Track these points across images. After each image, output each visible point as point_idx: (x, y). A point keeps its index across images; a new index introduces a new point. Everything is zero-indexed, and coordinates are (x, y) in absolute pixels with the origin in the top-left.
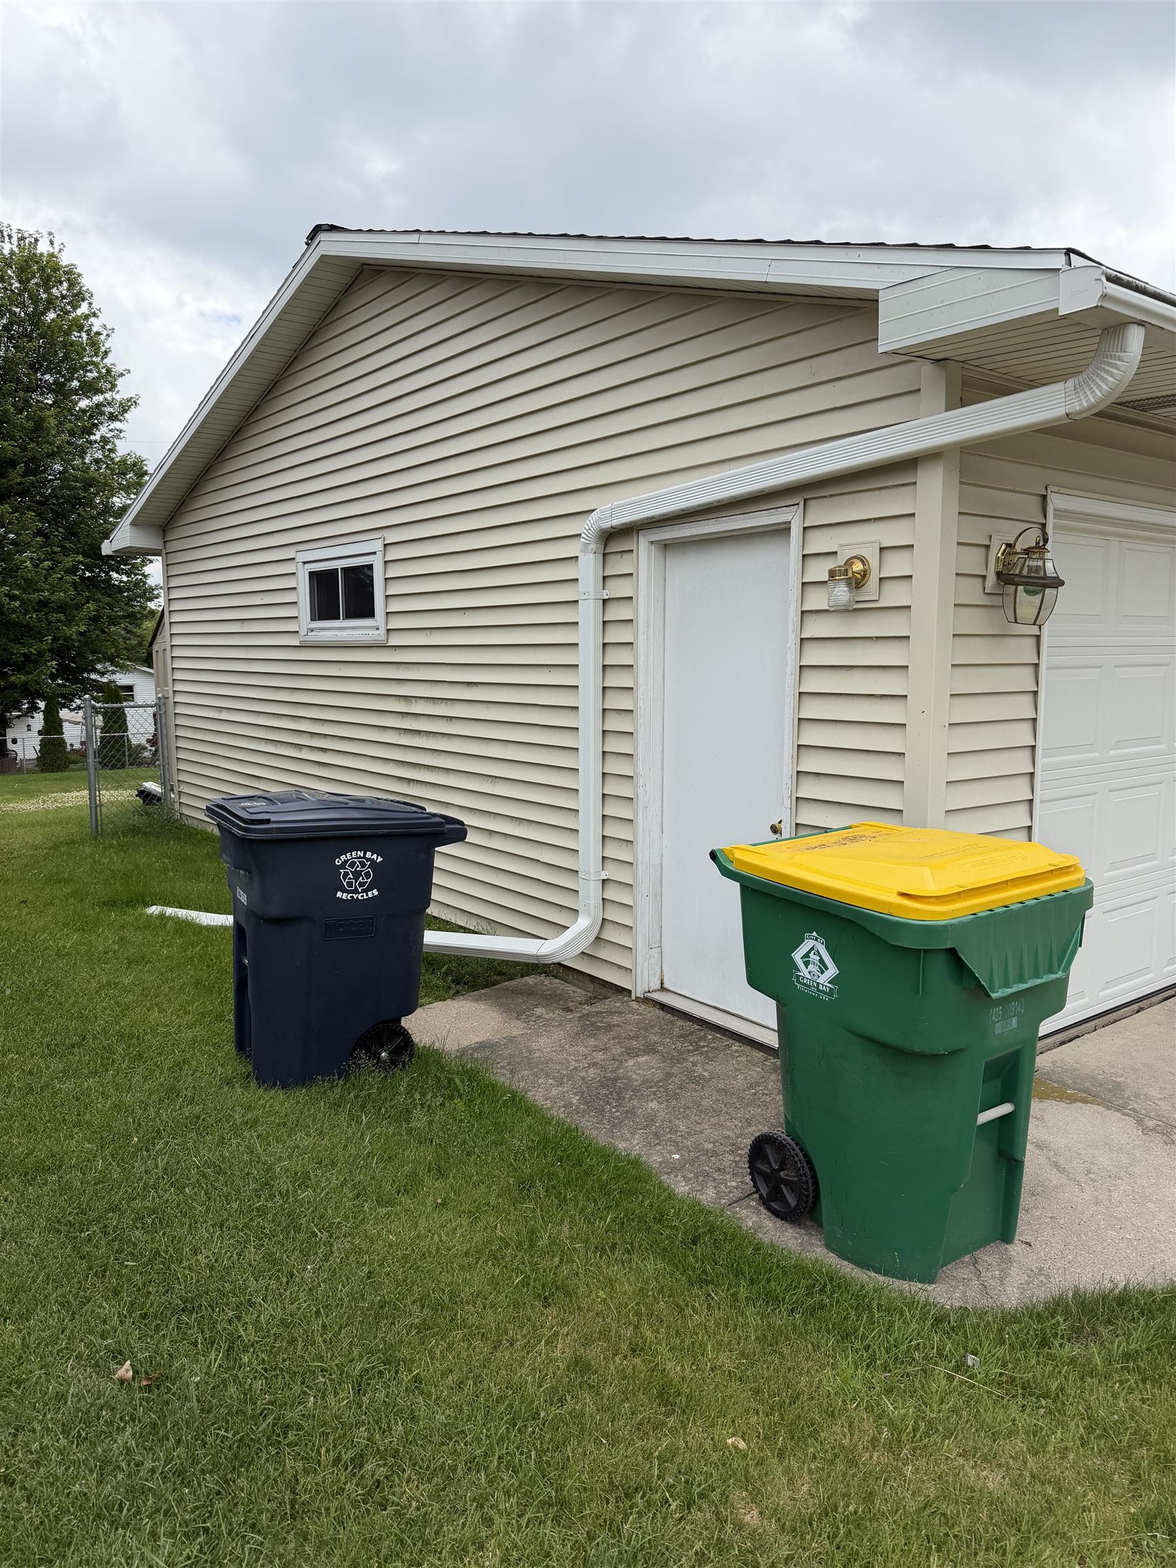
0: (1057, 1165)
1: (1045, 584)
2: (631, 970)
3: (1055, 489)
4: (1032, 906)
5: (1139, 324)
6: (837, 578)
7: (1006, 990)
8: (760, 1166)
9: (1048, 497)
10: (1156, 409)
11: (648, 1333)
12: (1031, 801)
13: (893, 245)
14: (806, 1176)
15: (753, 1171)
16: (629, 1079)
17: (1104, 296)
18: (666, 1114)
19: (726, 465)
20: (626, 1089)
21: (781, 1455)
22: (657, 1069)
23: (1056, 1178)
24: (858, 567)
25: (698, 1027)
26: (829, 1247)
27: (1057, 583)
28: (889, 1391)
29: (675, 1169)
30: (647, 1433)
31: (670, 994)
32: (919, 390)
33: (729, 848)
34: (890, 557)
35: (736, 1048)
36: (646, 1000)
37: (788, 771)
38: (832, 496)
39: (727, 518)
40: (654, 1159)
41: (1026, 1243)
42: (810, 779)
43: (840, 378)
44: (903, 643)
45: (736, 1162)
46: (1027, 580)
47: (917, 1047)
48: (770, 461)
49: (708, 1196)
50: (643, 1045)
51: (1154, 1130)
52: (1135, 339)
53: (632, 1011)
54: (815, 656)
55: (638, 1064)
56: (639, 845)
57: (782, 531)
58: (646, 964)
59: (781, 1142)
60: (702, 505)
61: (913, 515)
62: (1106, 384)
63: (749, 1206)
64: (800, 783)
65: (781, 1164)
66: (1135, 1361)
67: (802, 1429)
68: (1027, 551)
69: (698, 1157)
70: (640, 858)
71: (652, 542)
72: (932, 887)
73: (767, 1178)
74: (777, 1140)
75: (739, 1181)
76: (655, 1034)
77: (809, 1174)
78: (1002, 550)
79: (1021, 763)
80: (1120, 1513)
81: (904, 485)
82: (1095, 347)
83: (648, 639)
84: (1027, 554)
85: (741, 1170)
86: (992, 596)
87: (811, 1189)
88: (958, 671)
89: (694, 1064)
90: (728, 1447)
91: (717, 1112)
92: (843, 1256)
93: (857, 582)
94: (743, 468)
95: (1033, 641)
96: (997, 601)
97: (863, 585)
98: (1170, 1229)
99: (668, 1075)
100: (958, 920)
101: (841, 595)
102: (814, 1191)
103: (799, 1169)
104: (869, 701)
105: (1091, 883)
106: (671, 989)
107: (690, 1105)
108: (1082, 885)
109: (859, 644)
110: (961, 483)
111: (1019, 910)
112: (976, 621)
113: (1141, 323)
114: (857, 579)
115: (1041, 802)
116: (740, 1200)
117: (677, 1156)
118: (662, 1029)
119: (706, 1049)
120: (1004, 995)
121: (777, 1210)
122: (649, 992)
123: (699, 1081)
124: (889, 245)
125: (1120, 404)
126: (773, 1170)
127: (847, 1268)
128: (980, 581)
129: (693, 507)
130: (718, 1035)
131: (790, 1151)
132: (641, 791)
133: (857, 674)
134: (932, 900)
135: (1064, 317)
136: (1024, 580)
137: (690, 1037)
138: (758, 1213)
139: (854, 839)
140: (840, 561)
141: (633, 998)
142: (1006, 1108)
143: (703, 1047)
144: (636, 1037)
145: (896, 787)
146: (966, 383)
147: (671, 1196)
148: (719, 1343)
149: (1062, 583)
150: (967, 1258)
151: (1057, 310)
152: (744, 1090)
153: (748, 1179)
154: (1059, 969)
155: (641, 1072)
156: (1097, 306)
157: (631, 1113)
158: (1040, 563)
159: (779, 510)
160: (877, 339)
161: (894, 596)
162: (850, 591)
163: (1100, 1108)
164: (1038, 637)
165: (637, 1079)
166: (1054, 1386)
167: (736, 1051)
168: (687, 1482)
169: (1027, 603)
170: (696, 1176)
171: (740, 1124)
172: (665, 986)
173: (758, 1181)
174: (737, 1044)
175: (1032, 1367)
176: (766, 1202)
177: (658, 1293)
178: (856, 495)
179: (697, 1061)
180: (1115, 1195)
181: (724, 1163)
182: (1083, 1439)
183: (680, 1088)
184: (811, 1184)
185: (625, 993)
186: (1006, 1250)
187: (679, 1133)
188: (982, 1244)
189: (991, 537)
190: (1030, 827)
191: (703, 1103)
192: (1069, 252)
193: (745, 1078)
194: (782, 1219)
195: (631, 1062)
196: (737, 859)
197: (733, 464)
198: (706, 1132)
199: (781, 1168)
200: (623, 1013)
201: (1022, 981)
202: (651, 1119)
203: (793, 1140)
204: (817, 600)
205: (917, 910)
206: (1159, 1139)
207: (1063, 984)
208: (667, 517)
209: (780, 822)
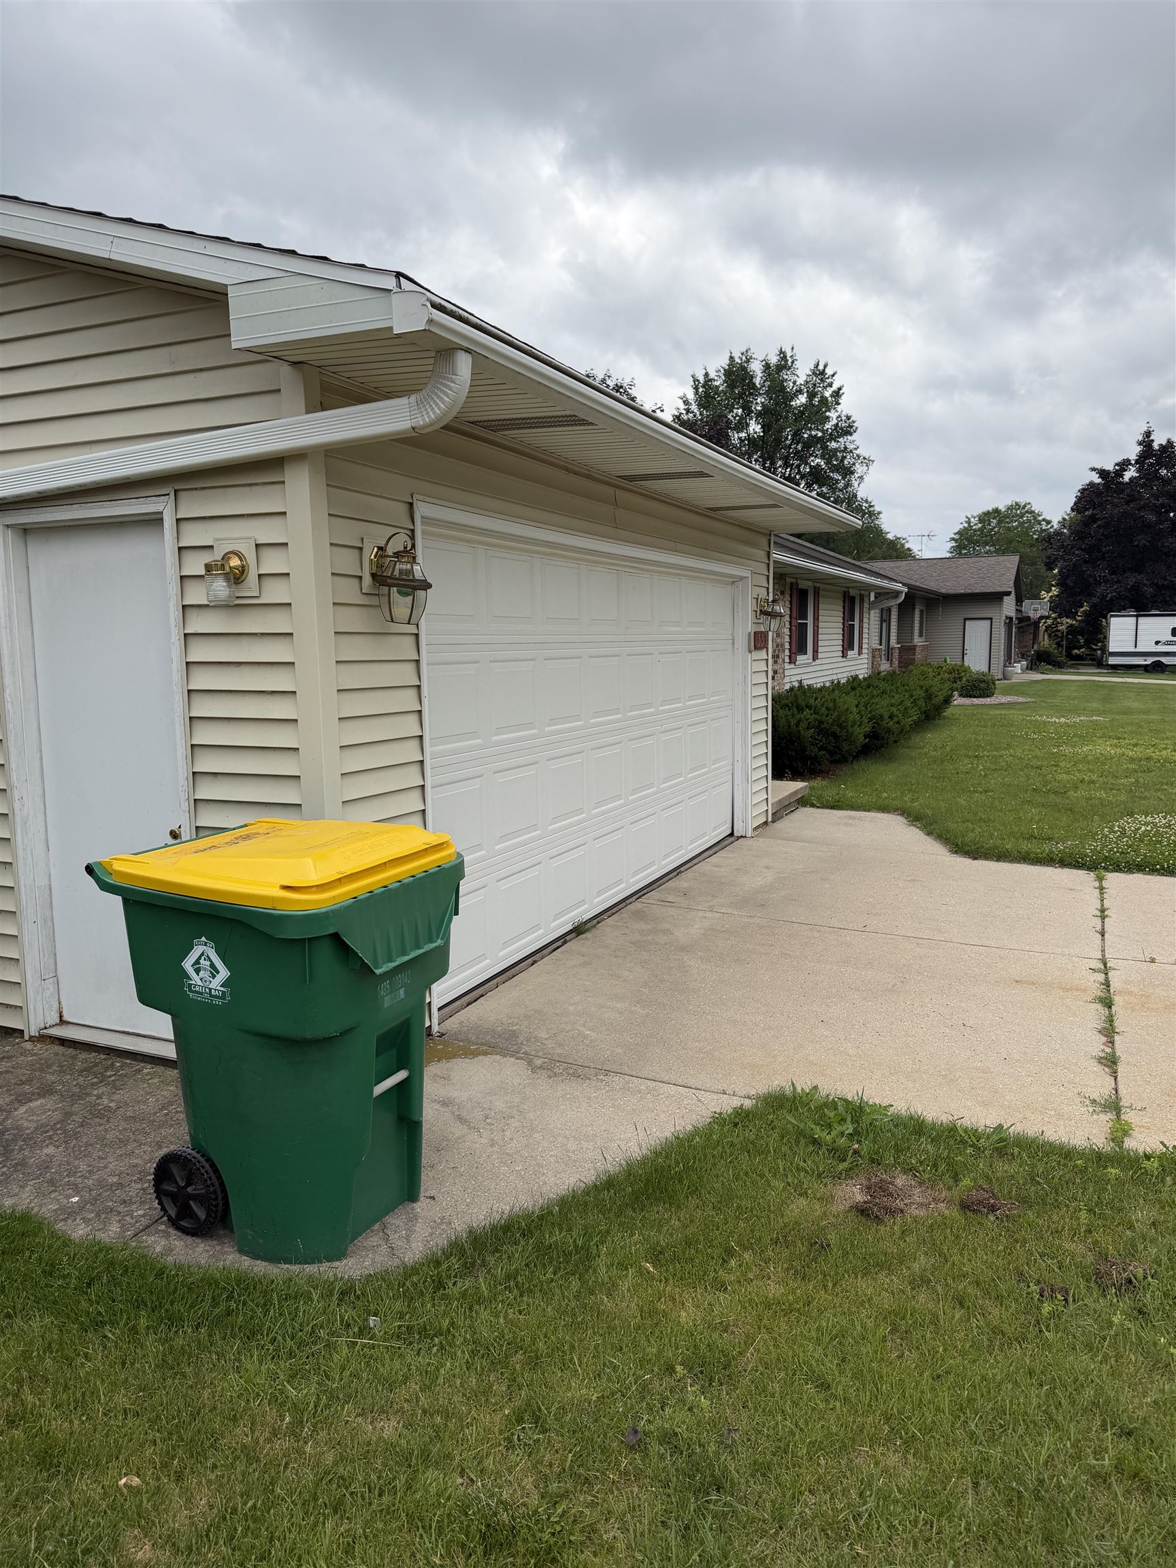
0: (460, 1119)
1: (415, 586)
2: (21, 1008)
3: (421, 498)
4: (409, 884)
5: (466, 351)
6: (214, 572)
7: (390, 964)
8: (167, 1187)
9: (415, 505)
10: (503, 430)
11: (30, 1398)
12: (423, 786)
13: (238, 242)
14: (213, 1186)
15: (159, 1192)
16: (19, 1128)
17: (430, 321)
18: (64, 1157)
19: (87, 448)
20: (14, 1140)
21: (179, 1477)
22: (56, 1110)
23: (458, 1130)
24: (235, 562)
25: (104, 1056)
26: (241, 1251)
27: (426, 586)
28: (291, 1378)
29: (71, 1213)
30: (25, 1507)
31: (70, 1026)
32: (279, 390)
33: (107, 860)
34: (267, 554)
35: (148, 1070)
36: (43, 1038)
37: (183, 774)
38: (203, 488)
39: (92, 504)
40: (47, 1209)
41: (430, 1198)
42: (208, 779)
43: (201, 370)
44: (287, 640)
45: (144, 1190)
46: (398, 582)
47: (308, 1035)
48: (134, 447)
49: (111, 1232)
50: (37, 1088)
51: (541, 1067)
52: (464, 364)
53: (25, 1053)
54: (200, 652)
55: (31, 1112)
56: (21, 865)
57: (155, 521)
58: (39, 998)
59: (186, 1157)
60: (62, 489)
61: (285, 513)
62: (443, 403)
63: (157, 1232)
64: (196, 785)
65: (187, 1180)
66: (515, 1279)
67: (202, 1443)
68: (397, 555)
69: (100, 1194)
70: (22, 882)
71: (8, 526)
72: (314, 876)
73: (174, 1197)
74: (181, 1156)
75: (145, 1207)
76: (53, 1074)
77: (217, 1184)
78: (374, 553)
79: (410, 752)
80: (498, 1418)
81: (272, 483)
82: (431, 368)
83: (11, 632)
84: (397, 557)
85: (148, 1197)
86: (369, 596)
87: (220, 1197)
88: (342, 667)
89: (99, 1097)
90: (120, 1489)
91: (123, 1142)
92: (256, 1257)
93: (237, 577)
94: (105, 453)
95: (412, 639)
96: (374, 601)
97: (242, 581)
98: (551, 1153)
99: (68, 1115)
100: (339, 905)
101: (220, 590)
102: (223, 1198)
103: (206, 1180)
104: (262, 697)
105: (462, 856)
106: (71, 1021)
107: (93, 1141)
108: (454, 859)
109: (245, 640)
110: (328, 485)
111: (396, 889)
112: (354, 620)
113: (468, 351)
114: (235, 574)
115: (432, 788)
116: (148, 1227)
117: (76, 1199)
118: (62, 1066)
119: (113, 1078)
120: (388, 969)
121: (187, 1228)
122: (46, 1028)
123: (103, 1114)
124: (234, 242)
125: (473, 423)
126: (180, 1188)
127: (260, 1267)
128: (356, 581)
129: (52, 490)
130: (128, 1061)
131: (195, 1165)
132: (17, 805)
133: (246, 670)
134: (314, 889)
135: (399, 336)
136: (396, 582)
137: (95, 1070)
138: (168, 1236)
139: (247, 837)
140: (218, 555)
141: (26, 1037)
142: (401, 1075)
143: (110, 1076)
144: (29, 1081)
145: (292, 782)
146: (325, 388)
147: (67, 1242)
148: (113, 1384)
149: (430, 586)
150: (376, 1227)
151: (391, 328)
152: (156, 1113)
153: (156, 1204)
154: (438, 938)
155: (35, 1118)
156: (425, 330)
157: (23, 1163)
158: (409, 566)
159: (149, 499)
160: (230, 335)
161: (274, 592)
162: (229, 586)
163: (498, 1057)
164: (417, 635)
165: (29, 1126)
166: (446, 1323)
167: (148, 1074)
168: (70, 1543)
169: (401, 605)
170: (98, 1215)
171: (149, 1149)
172: (66, 1018)
173: (165, 1204)
174: (149, 1066)
175: (429, 1311)
176: (174, 1223)
177: (44, 1352)
178: (228, 489)
179: (103, 1093)
180: (508, 1133)
181: (130, 1193)
182: (468, 1363)
183: (82, 1126)
184: (219, 1193)
185: (17, 1034)
186: (413, 1209)
187: (79, 1174)
188: (389, 1209)
189: (362, 539)
190: (424, 811)
191: (108, 1136)
192: (399, 275)
193: (157, 1100)
194: (193, 1236)
195: (23, 1109)
196: (117, 872)
197: (94, 447)
198: (111, 1166)
199: (188, 1185)
200: (13, 1057)
201: (404, 953)
202: (46, 1166)
203: (198, 1152)
204: (196, 595)
205: (299, 901)
206: (544, 1074)
207: (443, 952)
208: (21, 499)
209: (180, 827)
